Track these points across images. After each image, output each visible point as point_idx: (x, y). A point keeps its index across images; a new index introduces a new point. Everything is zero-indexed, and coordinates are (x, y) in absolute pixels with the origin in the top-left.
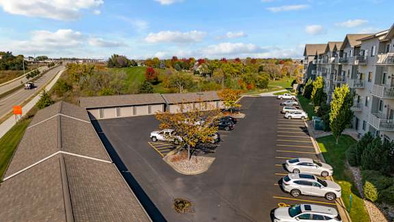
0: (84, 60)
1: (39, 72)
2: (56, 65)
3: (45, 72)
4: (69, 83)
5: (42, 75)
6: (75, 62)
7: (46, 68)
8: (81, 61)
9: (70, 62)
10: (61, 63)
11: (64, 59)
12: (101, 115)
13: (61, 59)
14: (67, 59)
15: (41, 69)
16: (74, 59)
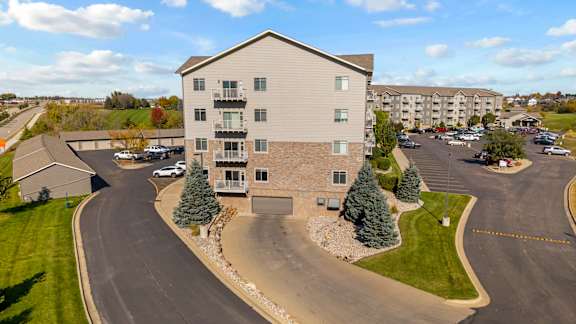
0: (73, 100)
1: (7, 115)
2: (30, 106)
3: (16, 115)
4: (49, 125)
5: (11, 119)
6: (58, 103)
7: (17, 110)
8: (68, 102)
9: (51, 102)
10: (38, 103)
11: (42, 98)
12: (80, 147)
13: (37, 98)
14: (46, 98)
15: (11, 112)
16: (57, 98)
